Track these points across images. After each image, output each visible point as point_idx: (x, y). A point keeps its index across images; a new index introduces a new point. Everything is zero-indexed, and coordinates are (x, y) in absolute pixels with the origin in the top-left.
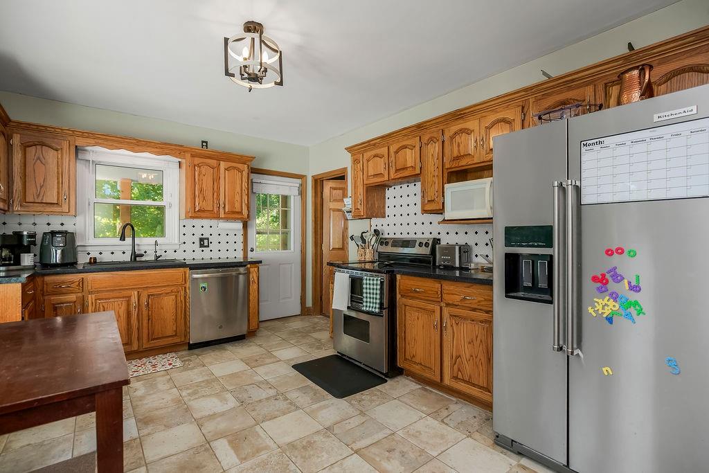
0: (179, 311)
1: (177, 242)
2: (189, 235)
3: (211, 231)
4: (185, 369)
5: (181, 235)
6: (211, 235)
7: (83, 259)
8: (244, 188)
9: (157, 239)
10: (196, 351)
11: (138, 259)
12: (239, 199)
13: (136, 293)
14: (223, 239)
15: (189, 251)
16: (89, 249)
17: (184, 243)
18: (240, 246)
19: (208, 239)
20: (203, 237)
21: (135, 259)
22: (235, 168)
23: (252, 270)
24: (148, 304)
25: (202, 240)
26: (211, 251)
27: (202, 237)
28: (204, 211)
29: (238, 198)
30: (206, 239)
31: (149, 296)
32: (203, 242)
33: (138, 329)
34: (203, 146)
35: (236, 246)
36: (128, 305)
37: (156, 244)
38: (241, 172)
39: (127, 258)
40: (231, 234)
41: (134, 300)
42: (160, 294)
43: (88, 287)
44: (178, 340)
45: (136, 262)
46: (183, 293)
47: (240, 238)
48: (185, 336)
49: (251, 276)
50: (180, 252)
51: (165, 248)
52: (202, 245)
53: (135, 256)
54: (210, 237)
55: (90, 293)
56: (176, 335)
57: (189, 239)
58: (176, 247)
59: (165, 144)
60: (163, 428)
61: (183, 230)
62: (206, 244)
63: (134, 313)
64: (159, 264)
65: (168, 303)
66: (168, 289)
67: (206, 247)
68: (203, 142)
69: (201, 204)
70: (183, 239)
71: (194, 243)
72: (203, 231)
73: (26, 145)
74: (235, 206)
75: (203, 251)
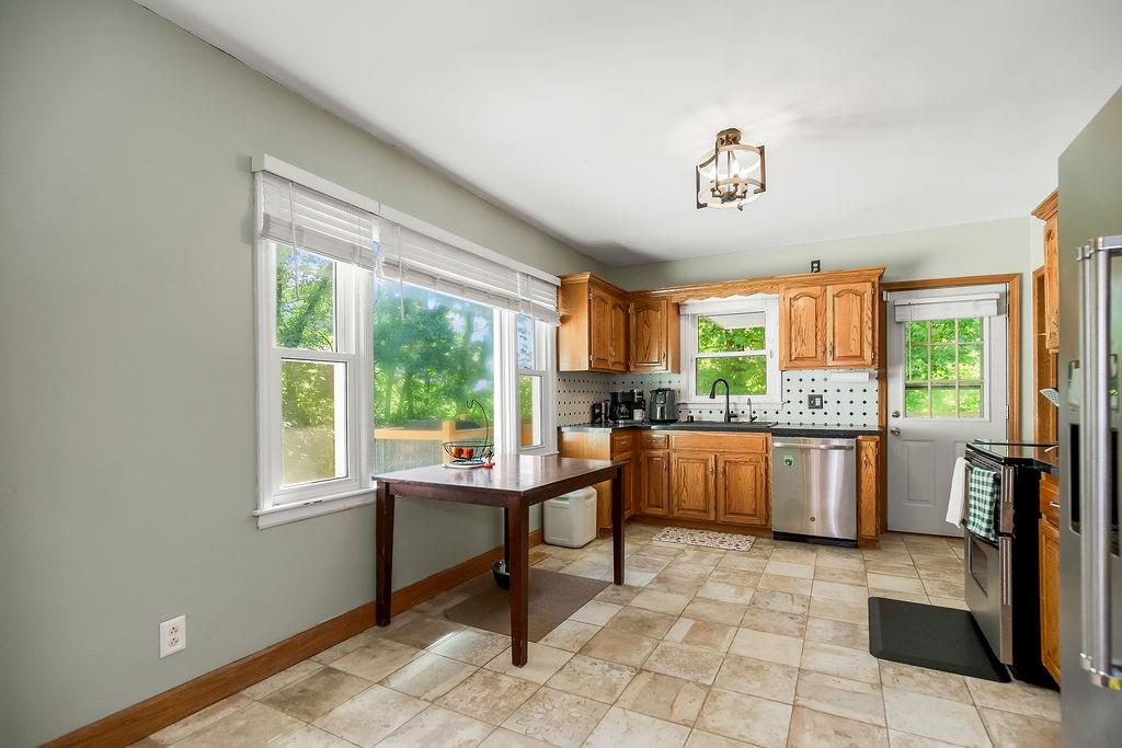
0: (759, 486)
1: (779, 400)
2: (794, 390)
3: (825, 386)
4: (747, 554)
5: (785, 391)
6: (826, 391)
7: (683, 418)
8: (866, 318)
9: (750, 397)
10: (779, 543)
11: (732, 420)
12: (857, 337)
13: (713, 457)
14: (845, 397)
15: (795, 414)
16: (690, 407)
17: (789, 402)
18: (873, 408)
19: (821, 397)
20: (814, 393)
21: (729, 420)
22: (850, 291)
23: (864, 444)
24: (725, 471)
25: (811, 398)
26: (826, 413)
27: (811, 393)
28: (803, 359)
29: (855, 335)
30: (817, 396)
31: (726, 462)
32: (815, 402)
33: (715, 497)
34: (813, 268)
35: (865, 408)
36: (706, 469)
37: (749, 403)
38: (861, 295)
39: (721, 418)
40: (858, 390)
41: (711, 464)
42: (738, 462)
43: (673, 444)
44: (758, 522)
45: (730, 423)
46: (763, 464)
47: (873, 396)
48: (767, 520)
49: (863, 454)
50: (783, 413)
51: (764, 408)
52: (812, 406)
53: (729, 416)
54: (824, 395)
55: (675, 451)
56: (755, 515)
57: (794, 396)
58: (779, 408)
59: (753, 280)
60: (665, 589)
61: (787, 385)
62: (818, 402)
63: (712, 478)
64: (753, 427)
65: (746, 473)
66: (746, 458)
67: (818, 407)
68: (813, 263)
69: (799, 349)
70: (787, 396)
71: (801, 402)
72: (813, 386)
73: (637, 311)
74: (852, 347)
75: (813, 413)
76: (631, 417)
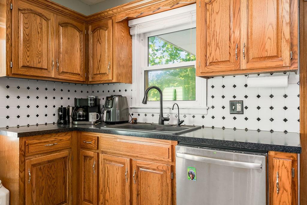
0: (165, 197)
1: (204, 106)
3: (246, 91)
5: (209, 97)
6: (246, 97)
11: (166, 123)
12: (273, 36)
13: (128, 160)
14: (265, 102)
15: (218, 118)
17: (213, 107)
19: (242, 102)
20: (235, 99)
21: (163, 123)
24: (137, 176)
25: (233, 104)
26: (246, 119)
27: (233, 99)
30: (239, 102)
32: (236, 107)
39: (156, 120)
40: (278, 94)
41: (127, 167)
46: (170, 172)
50: (208, 117)
51: (192, 112)
52: (233, 110)
53: (163, 120)
54: (245, 100)
57: (218, 102)
58: (204, 112)
61: (211, 92)
63: (127, 182)
67: (238, 113)
69: (213, 54)
70: (211, 102)
71: (223, 107)
72: (235, 92)
73: (94, 31)
74: (267, 47)
75: (235, 118)
76: (87, 119)
